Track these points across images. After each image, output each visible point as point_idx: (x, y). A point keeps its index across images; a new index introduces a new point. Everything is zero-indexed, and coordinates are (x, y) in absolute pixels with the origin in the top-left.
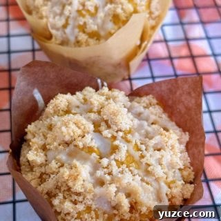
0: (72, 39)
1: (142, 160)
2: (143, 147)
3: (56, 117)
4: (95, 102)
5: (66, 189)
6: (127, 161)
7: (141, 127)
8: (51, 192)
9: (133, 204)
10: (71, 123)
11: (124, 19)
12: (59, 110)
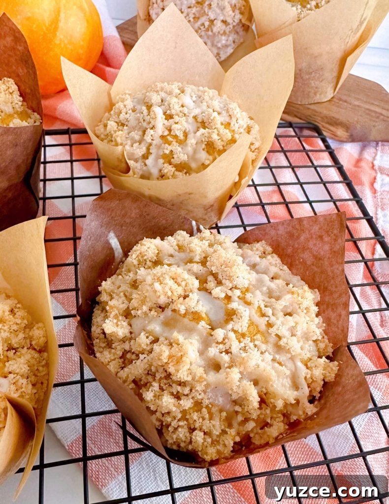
0: (155, 172)
1: (271, 330)
2: (269, 311)
3: (142, 269)
4: (198, 248)
5: (163, 376)
6: (250, 332)
7: (260, 282)
8: (141, 380)
9: (264, 397)
10: (167, 277)
11: (221, 148)
12: (145, 260)
